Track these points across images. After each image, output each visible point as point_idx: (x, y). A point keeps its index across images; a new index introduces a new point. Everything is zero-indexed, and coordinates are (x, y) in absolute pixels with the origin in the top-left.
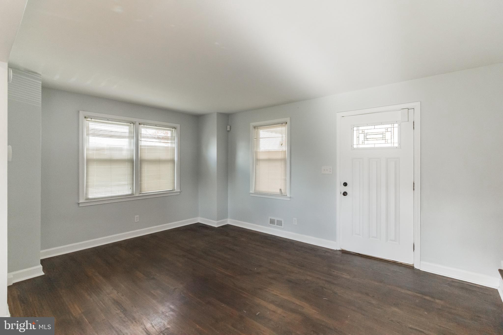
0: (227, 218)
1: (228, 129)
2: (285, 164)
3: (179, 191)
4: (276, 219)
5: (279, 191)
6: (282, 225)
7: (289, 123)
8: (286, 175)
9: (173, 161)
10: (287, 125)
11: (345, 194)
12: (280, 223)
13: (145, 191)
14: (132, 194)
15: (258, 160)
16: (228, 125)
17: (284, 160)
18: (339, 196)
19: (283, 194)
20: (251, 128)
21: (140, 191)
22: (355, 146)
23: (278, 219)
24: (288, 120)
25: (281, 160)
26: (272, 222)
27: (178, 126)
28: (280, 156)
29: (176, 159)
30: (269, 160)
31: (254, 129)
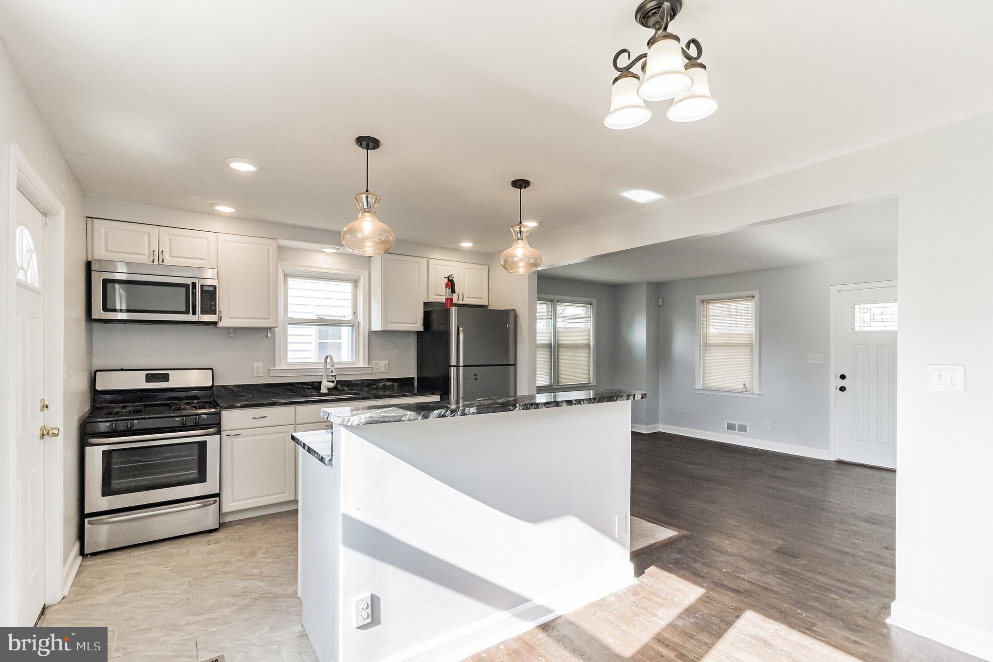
0: (657, 423)
1: (660, 303)
2: (752, 351)
3: (595, 384)
4: (737, 423)
5: (742, 386)
6: (746, 432)
7: (757, 296)
8: (752, 366)
9: (589, 346)
10: (754, 299)
11: (842, 389)
12: (743, 429)
13: (562, 383)
14: (550, 386)
15: (707, 346)
16: (660, 298)
17: (750, 346)
18: (834, 392)
19: (748, 390)
20: (698, 301)
21: (558, 383)
22: (857, 329)
23: (740, 423)
24: (756, 293)
25: (746, 345)
26: (731, 427)
27: (594, 301)
28: (744, 341)
29: (592, 343)
30: (726, 345)
31: (702, 304)
